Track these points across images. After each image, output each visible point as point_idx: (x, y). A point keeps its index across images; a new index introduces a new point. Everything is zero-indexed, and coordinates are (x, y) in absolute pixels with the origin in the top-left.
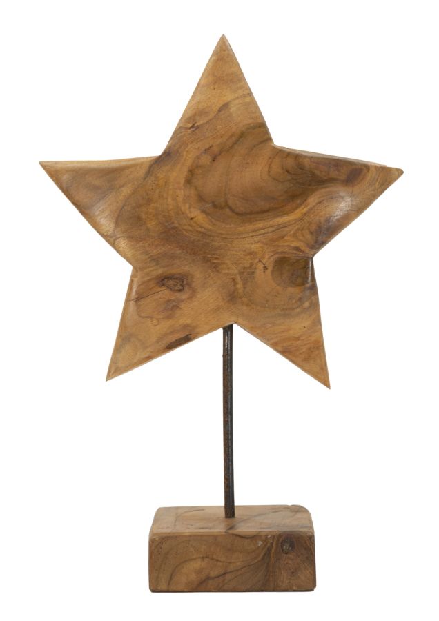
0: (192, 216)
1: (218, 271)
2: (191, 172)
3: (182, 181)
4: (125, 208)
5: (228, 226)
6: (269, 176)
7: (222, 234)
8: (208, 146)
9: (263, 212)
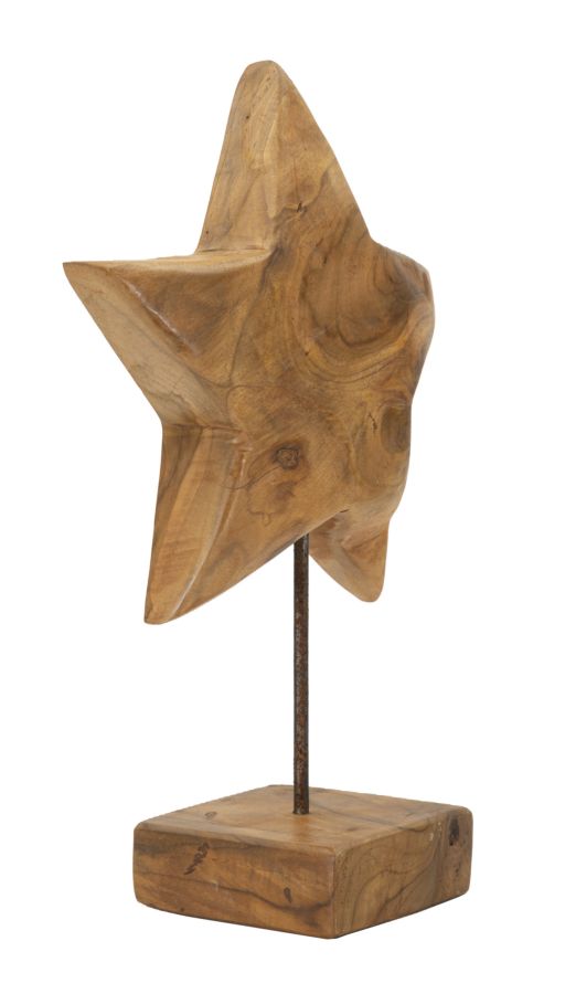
0: (307, 349)
1: (332, 434)
2: (305, 279)
3: (297, 295)
4: (243, 339)
5: (340, 364)
6: (375, 285)
7: (335, 376)
8: (318, 240)
9: (371, 340)
